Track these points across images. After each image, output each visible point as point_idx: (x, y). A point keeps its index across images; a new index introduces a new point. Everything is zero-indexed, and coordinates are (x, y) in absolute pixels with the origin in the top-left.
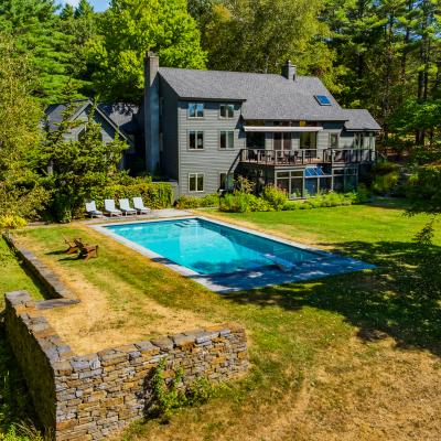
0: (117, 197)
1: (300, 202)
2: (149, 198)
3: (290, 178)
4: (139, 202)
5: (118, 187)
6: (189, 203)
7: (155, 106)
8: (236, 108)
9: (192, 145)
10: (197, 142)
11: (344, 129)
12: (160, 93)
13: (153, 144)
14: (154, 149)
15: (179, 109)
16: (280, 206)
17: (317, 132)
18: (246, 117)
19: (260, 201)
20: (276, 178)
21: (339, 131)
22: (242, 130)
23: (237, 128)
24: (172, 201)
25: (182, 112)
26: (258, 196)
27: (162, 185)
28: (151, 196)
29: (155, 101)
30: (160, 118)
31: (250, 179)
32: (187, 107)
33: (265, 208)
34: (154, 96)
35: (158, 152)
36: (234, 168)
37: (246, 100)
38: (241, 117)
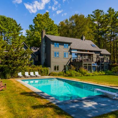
0: (30, 71)
1: (91, 74)
3: (88, 66)
4: (37, 73)
5: (30, 68)
6: (54, 74)
7: (44, 45)
8: (69, 46)
9: (55, 56)
10: (57, 55)
11: (101, 54)
12: (46, 41)
13: (43, 56)
14: (43, 58)
15: (51, 44)
16: (85, 75)
17: (93, 54)
18: (72, 48)
19: (78, 73)
20: (83, 66)
21: (99, 54)
22: (71, 52)
23: (69, 51)
24: (49, 74)
25: (52, 46)
26: (77, 71)
27: (45, 68)
28: (41, 72)
29: (44, 44)
30: (46, 49)
31: (74, 66)
32: (54, 44)
33: (80, 75)
34: (44, 42)
35: (45, 59)
36: (68, 64)
37: (72, 43)
38: (70, 48)
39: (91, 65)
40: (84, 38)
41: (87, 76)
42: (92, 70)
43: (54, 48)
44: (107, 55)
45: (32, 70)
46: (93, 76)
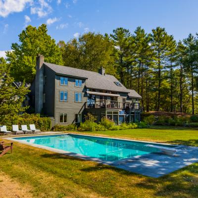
0: (20, 124)
2: (39, 125)
3: (113, 115)
4: (33, 127)
5: (21, 119)
6: (60, 128)
7: (41, 80)
8: (83, 82)
9: (62, 99)
10: (65, 97)
11: (128, 96)
12: (44, 74)
14: (40, 101)
15: (56, 80)
16: (110, 128)
17: (117, 97)
18: (87, 86)
21: (126, 97)
22: (86, 93)
23: (83, 92)
24: (51, 128)
25: (57, 82)
27: (46, 119)
29: (42, 77)
30: (44, 86)
32: (60, 79)
33: (103, 129)
34: (41, 75)
35: (42, 103)
36: (82, 111)
37: (87, 79)
38: (85, 86)
39: (117, 113)
40: (104, 71)
41: (113, 130)
42: (119, 122)
43: (60, 86)
44: (137, 99)
45: (25, 121)
46: (120, 129)
